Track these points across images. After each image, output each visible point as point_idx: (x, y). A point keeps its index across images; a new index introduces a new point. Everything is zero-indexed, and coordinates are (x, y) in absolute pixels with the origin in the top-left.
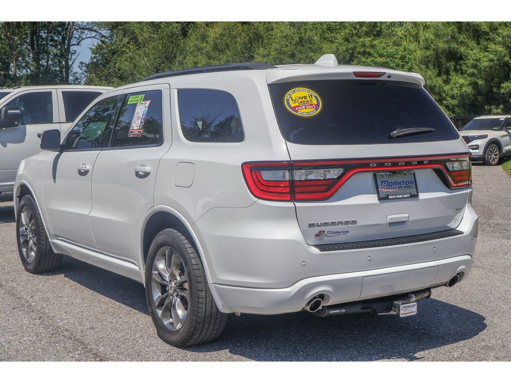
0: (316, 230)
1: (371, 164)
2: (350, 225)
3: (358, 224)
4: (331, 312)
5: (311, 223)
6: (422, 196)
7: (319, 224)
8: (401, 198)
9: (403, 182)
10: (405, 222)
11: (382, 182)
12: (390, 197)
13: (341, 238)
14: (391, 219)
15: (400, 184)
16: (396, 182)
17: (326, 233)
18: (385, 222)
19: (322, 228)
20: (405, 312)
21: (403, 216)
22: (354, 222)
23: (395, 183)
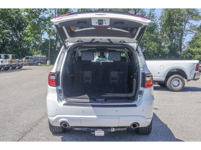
20: (98, 134)
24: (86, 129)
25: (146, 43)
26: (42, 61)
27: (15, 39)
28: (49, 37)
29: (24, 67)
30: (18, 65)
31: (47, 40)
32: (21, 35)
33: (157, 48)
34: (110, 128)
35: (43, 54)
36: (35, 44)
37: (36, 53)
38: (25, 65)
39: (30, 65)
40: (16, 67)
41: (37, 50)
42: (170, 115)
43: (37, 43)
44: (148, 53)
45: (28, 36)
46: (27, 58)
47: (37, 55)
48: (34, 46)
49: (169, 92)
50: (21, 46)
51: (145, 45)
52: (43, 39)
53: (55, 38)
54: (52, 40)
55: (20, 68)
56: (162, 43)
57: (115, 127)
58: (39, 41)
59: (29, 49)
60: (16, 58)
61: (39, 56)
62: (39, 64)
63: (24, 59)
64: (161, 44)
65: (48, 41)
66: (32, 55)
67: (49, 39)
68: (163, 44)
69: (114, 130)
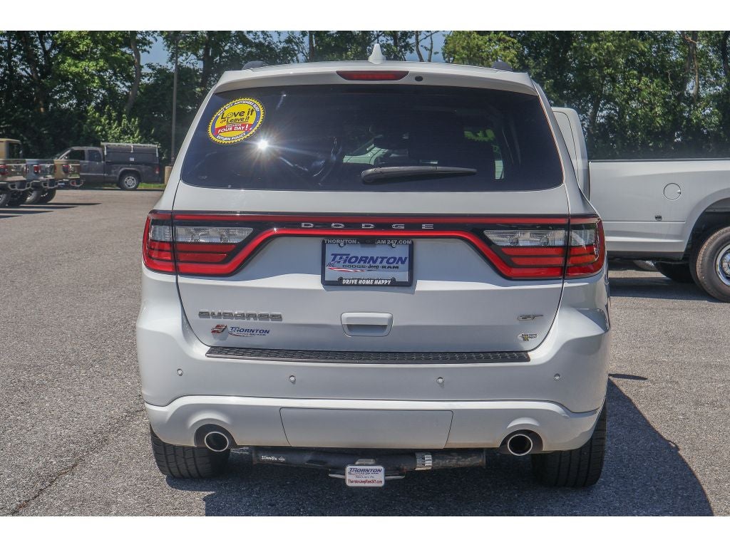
0: (213, 322)
1: (303, 224)
2: (270, 321)
3: (285, 321)
4: (264, 458)
5: (202, 310)
6: (422, 285)
7: (216, 314)
8: (370, 285)
9: (383, 258)
10: (384, 327)
11: (335, 255)
12: (344, 282)
13: (258, 341)
14: (348, 319)
15: (374, 262)
16: (367, 258)
17: (230, 329)
18: (338, 323)
19: (222, 321)
20: (358, 479)
21: (381, 316)
22: (279, 317)
23: (364, 259)
24: (308, 457)
25: (614, 80)
26: (143, 169)
27: (23, 70)
28: (173, 57)
29: (61, 196)
30: (37, 187)
31: (161, 72)
32: (46, 53)
33: (665, 104)
34: (411, 454)
35: (146, 137)
36: (112, 91)
37: (115, 130)
38: (67, 186)
39: (89, 184)
40: (26, 194)
41: (119, 119)
42: (697, 403)
43: (122, 88)
44: (623, 128)
45: (79, 57)
46: (75, 156)
47: (118, 139)
48: (104, 103)
49: (704, 304)
50: (48, 99)
51: (607, 89)
52: (146, 70)
53: (200, 65)
54: (184, 73)
55: (44, 198)
56: (685, 81)
57: (434, 453)
58: (129, 78)
59: (82, 115)
60: (28, 154)
61: (129, 144)
62: (130, 181)
63: (61, 160)
64: (682, 86)
65: (170, 76)
66: (97, 143)
67: (171, 67)
68: (691, 88)
69: (431, 462)
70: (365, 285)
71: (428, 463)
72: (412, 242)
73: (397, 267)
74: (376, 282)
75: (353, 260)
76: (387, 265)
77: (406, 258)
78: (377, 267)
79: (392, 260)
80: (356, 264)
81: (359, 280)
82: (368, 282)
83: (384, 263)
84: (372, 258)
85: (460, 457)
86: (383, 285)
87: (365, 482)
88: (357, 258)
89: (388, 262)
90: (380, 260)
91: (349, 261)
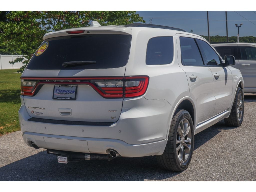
4: (49, 152)
9: (69, 91)
11: (57, 90)
12: (58, 98)
16: (65, 91)
17: (35, 112)
23: (64, 91)
57: (91, 154)
69: (89, 157)
70: (63, 99)
71: (88, 157)
72: (77, 86)
73: (72, 94)
74: (66, 99)
75: (61, 91)
76: (70, 93)
77: (75, 91)
78: (67, 94)
79: (71, 92)
80: (62, 93)
81: (66, 98)
82: (64, 99)
83: (69, 93)
84: (66, 91)
85: (99, 157)
86: (68, 99)
87: (62, 162)
88: (62, 91)
89: (70, 92)
90: (68, 91)
91: (60, 92)
